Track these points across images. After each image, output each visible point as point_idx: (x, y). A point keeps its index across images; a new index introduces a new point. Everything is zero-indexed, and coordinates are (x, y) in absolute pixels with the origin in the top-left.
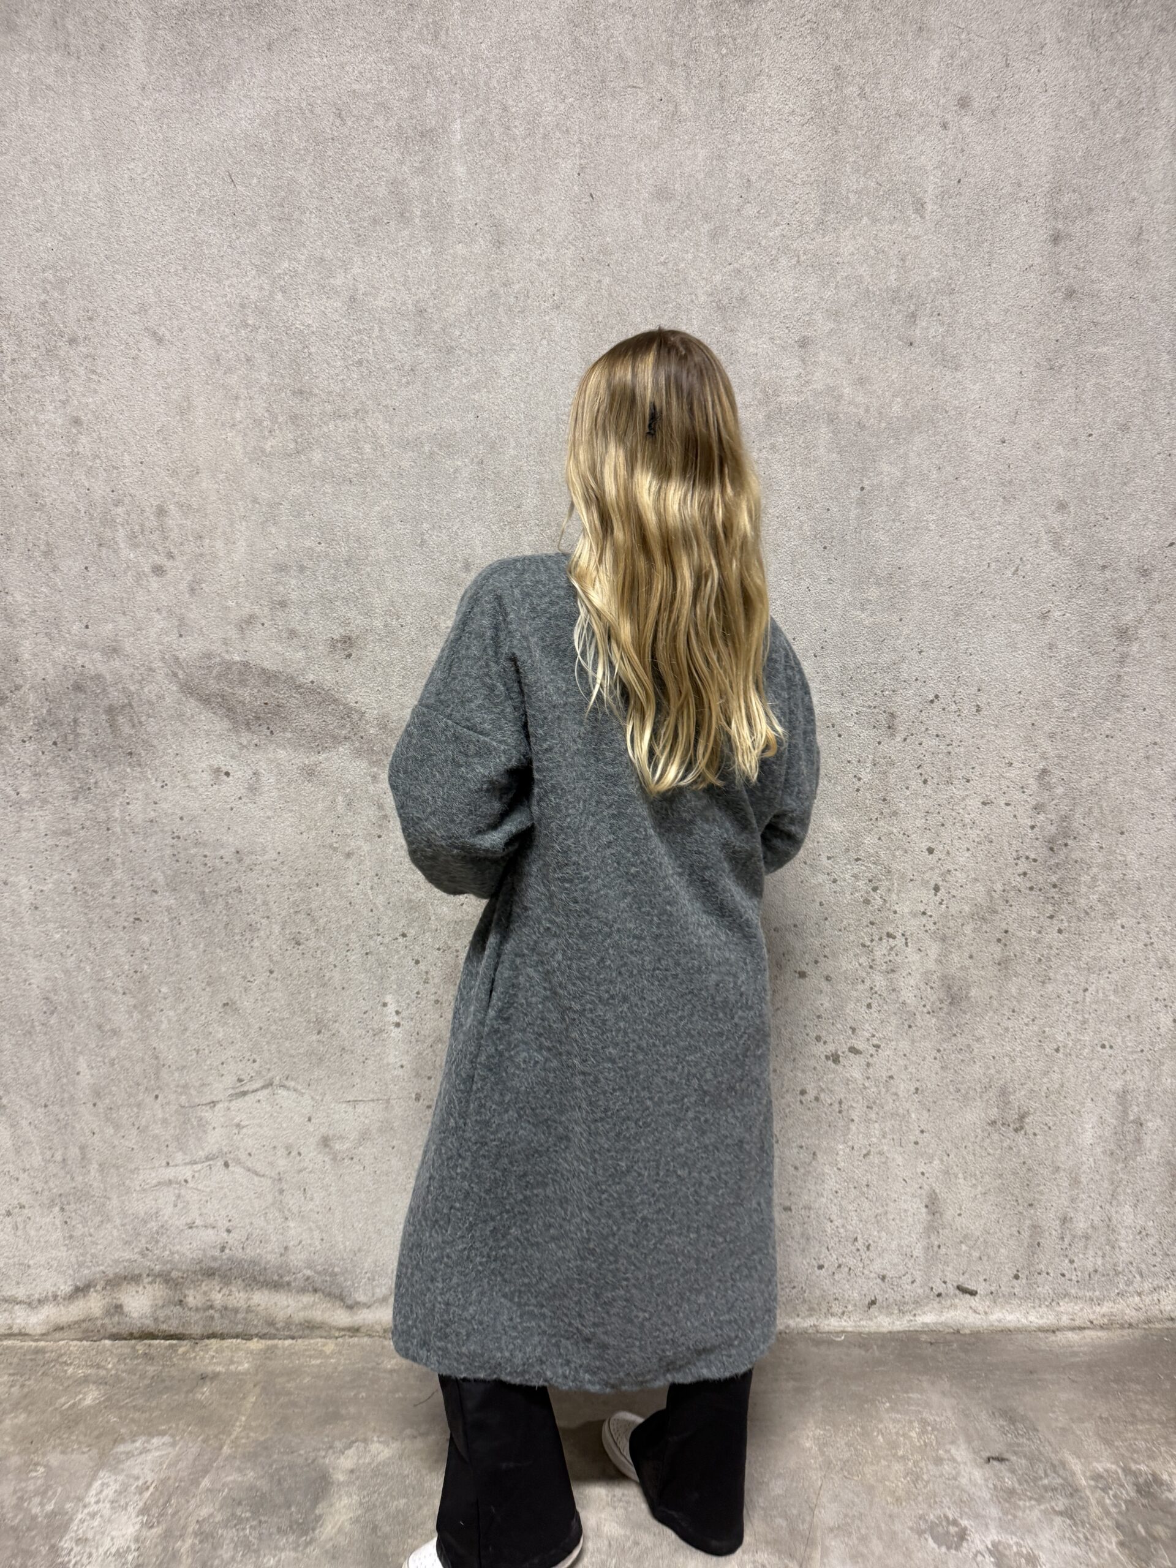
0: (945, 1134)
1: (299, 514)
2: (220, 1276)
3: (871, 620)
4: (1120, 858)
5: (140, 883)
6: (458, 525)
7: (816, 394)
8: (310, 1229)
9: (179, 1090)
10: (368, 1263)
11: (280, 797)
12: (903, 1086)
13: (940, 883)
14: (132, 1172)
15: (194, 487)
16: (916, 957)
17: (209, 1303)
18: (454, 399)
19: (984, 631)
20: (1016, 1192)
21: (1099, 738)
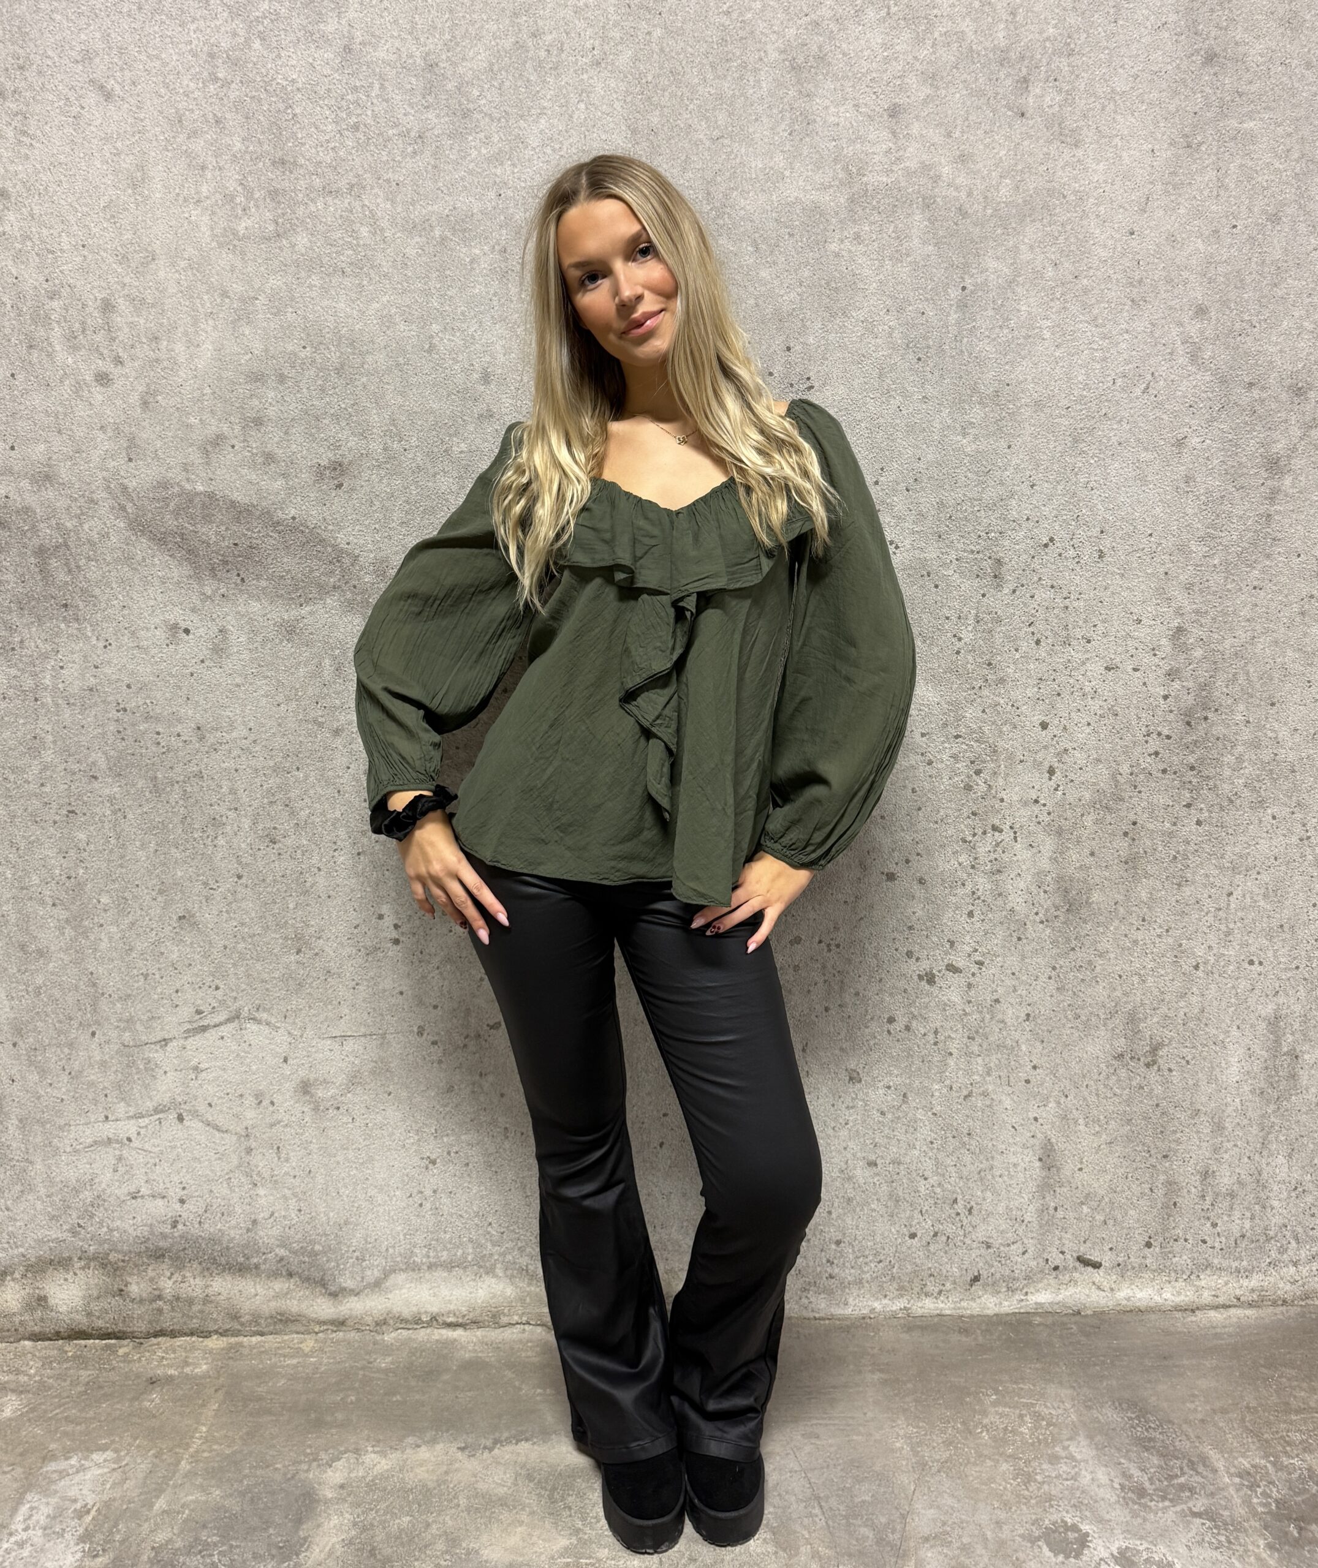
0: (1061, 1071)
1: (279, 311)
2: (171, 1258)
3: (974, 447)
4: (1270, 734)
5: (75, 767)
6: (476, 326)
7: (909, 173)
8: (285, 1198)
9: (122, 1025)
10: (356, 1240)
11: (252, 660)
12: (1011, 1012)
13: (1056, 765)
14: (61, 1128)
15: (149, 277)
16: (1027, 854)
17: (157, 1293)
18: (470, 172)
19: (1109, 461)
20: (1148, 1140)
21: (1245, 590)
